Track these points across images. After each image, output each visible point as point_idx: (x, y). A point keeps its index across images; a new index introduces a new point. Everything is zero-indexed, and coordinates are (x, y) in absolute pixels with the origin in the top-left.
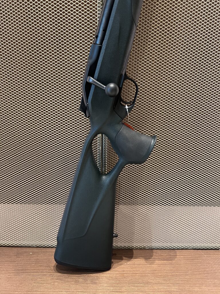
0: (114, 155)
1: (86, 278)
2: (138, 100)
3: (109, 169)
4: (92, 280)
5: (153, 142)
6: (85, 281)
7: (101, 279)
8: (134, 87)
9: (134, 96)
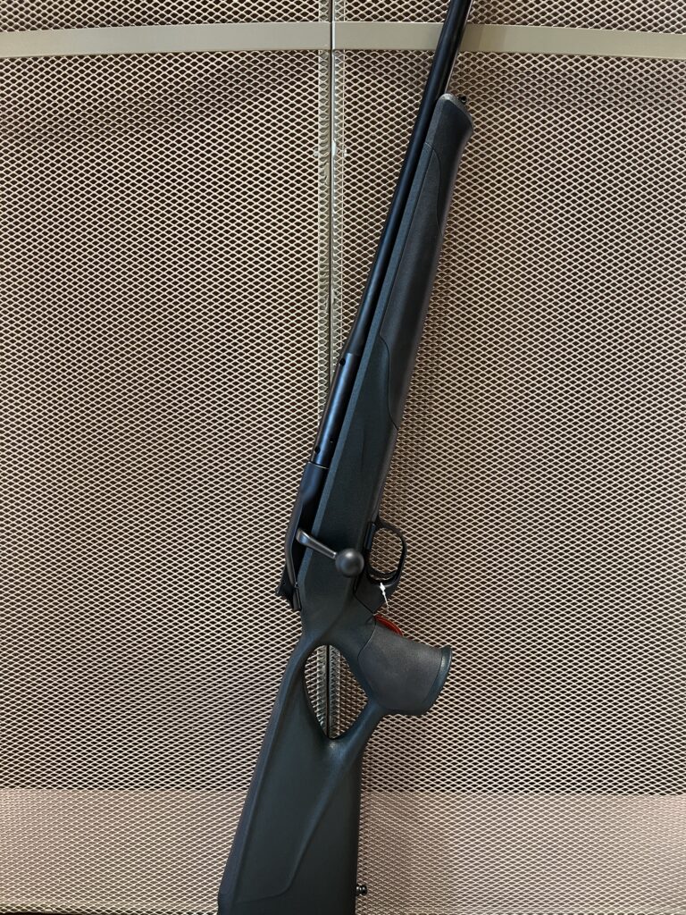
0: (357, 690)
2: (408, 565)
3: (346, 724)
5: (443, 664)
8: (399, 545)
9: (398, 557)
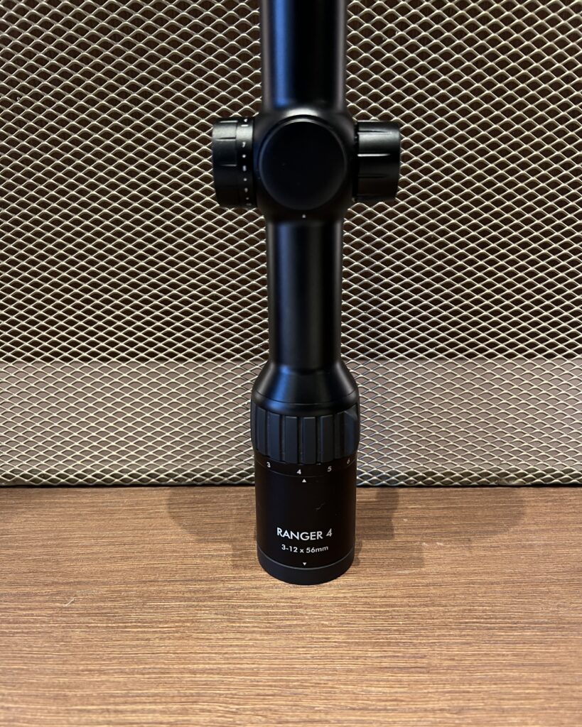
1: (233, 607)
4: (267, 614)
6: (229, 620)
7: (310, 611)
